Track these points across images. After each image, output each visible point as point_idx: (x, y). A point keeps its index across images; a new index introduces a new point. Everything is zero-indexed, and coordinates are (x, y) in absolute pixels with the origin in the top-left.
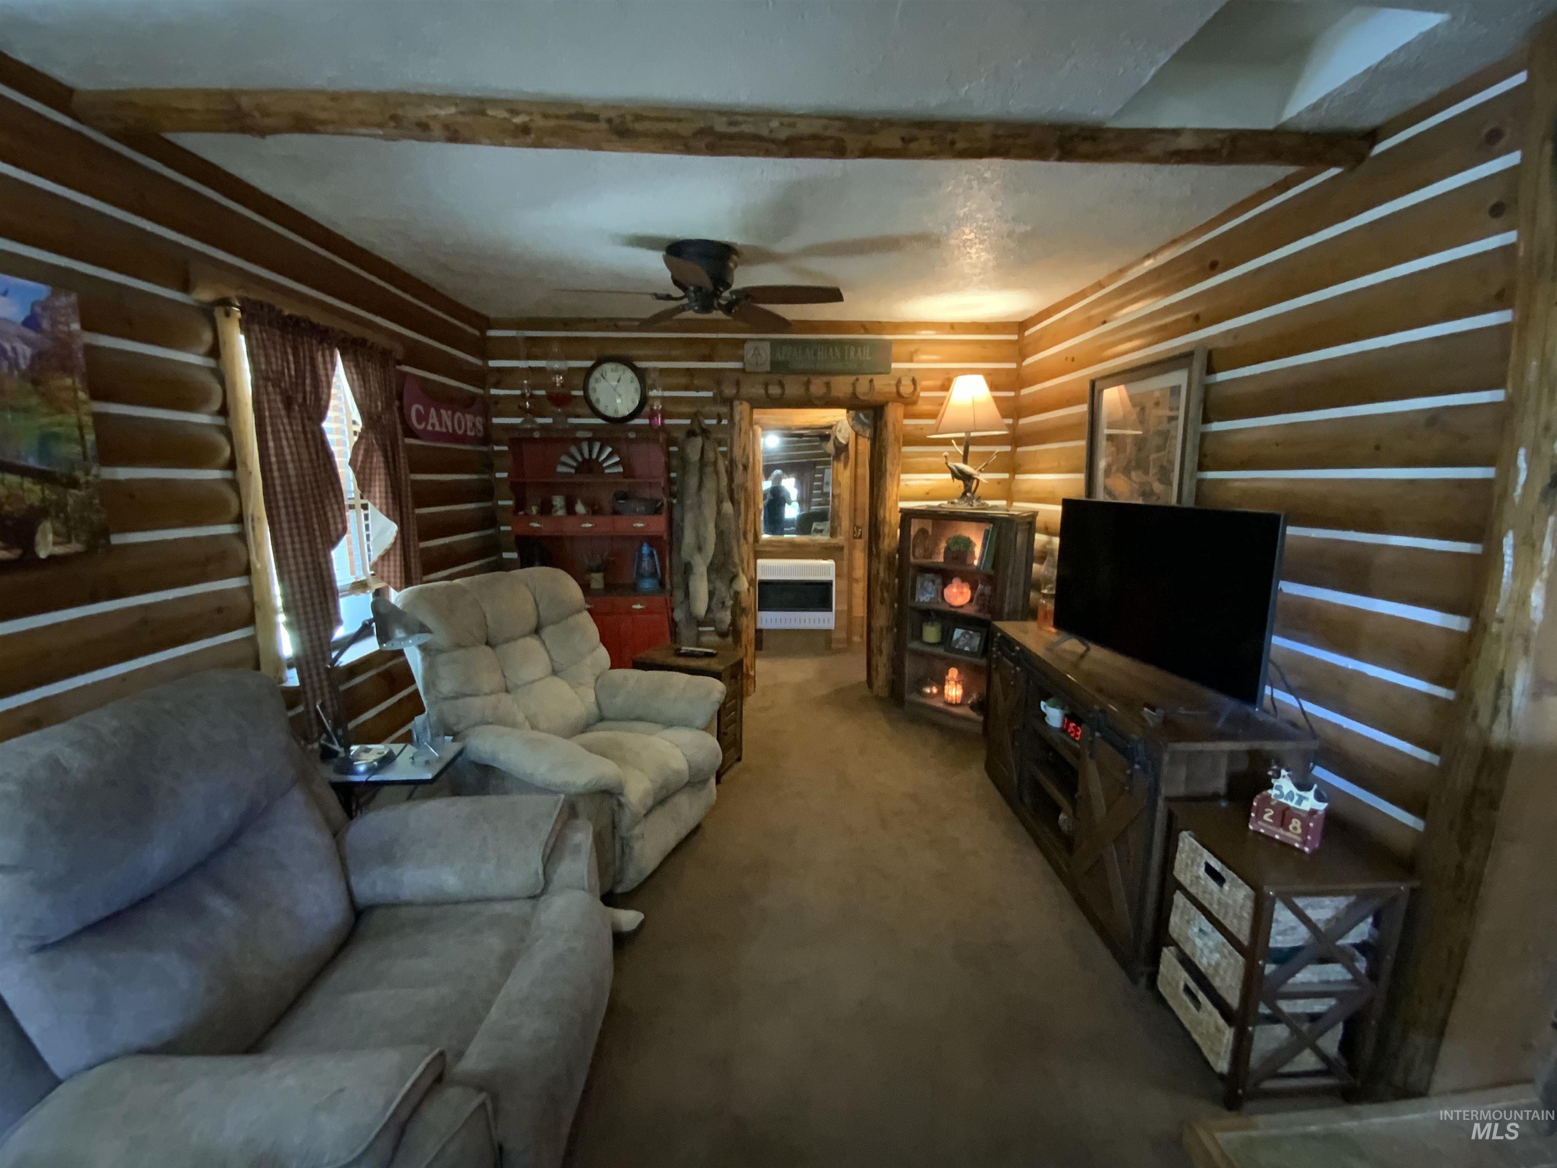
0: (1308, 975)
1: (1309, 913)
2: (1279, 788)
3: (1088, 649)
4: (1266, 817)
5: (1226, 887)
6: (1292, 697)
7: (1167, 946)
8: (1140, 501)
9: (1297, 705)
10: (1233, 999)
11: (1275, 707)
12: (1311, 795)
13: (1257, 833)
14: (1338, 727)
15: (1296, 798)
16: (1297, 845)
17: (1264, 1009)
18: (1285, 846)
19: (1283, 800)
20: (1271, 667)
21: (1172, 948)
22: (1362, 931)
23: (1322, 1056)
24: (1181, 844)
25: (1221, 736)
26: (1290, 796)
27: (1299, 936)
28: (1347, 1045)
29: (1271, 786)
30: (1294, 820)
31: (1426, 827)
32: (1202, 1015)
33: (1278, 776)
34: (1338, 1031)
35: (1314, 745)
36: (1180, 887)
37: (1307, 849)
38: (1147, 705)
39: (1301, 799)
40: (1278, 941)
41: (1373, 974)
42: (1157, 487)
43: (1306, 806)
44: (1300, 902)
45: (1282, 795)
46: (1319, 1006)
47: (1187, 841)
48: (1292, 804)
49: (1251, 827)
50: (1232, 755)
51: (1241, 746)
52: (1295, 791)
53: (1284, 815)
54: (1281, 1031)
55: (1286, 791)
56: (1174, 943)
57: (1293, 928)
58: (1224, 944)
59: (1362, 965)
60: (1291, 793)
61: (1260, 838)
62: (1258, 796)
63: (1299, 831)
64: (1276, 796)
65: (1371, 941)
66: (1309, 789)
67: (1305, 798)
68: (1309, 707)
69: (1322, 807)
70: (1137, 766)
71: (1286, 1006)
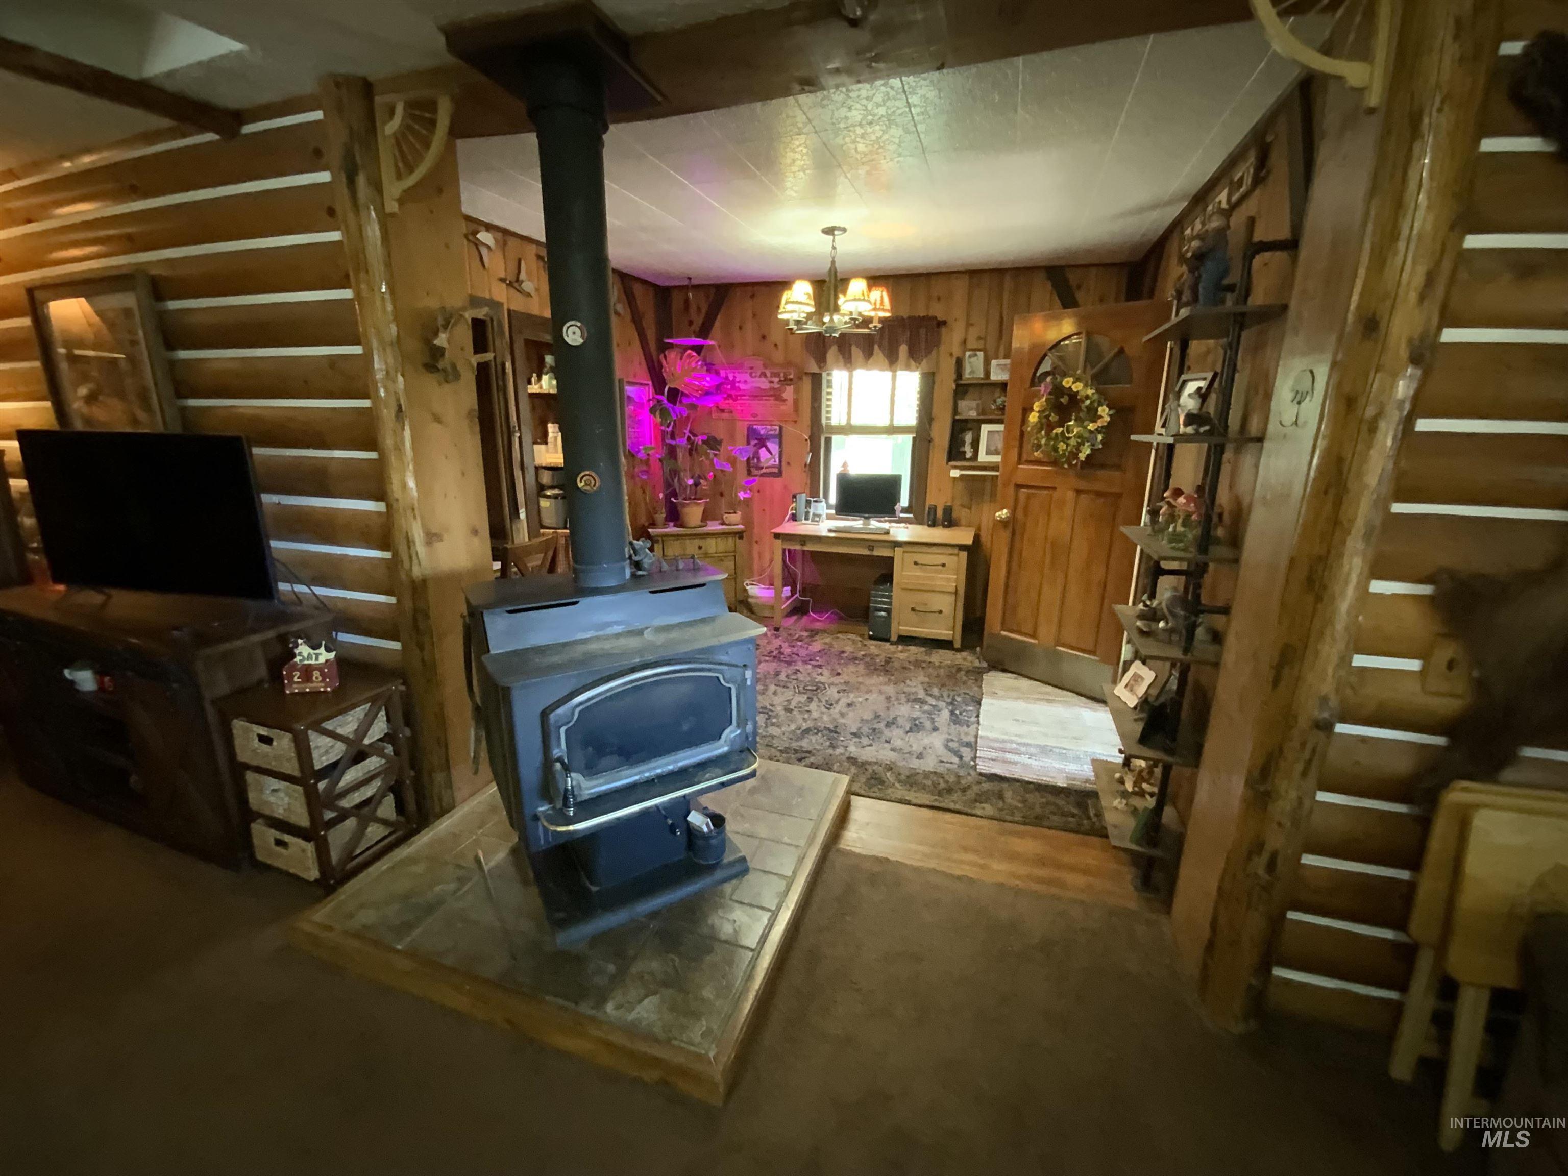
0: (351, 776)
1: (340, 731)
2: (300, 654)
3: (109, 597)
4: (296, 679)
5: (275, 743)
6: (304, 587)
7: (254, 820)
8: (128, 430)
9: (309, 591)
10: (304, 821)
11: (298, 598)
12: (322, 650)
13: (293, 694)
14: (344, 599)
15: (314, 656)
16: (322, 689)
17: (329, 815)
18: (316, 694)
19: (306, 662)
20: (277, 564)
21: (260, 821)
22: (379, 728)
23: (385, 822)
24: (235, 732)
25: (254, 631)
26: (309, 657)
27: (338, 750)
28: (400, 807)
29: (294, 656)
30: (314, 673)
31: (403, 645)
32: (292, 850)
33: (297, 646)
34: (390, 800)
35: (328, 618)
36: (247, 767)
37: (329, 689)
38: (176, 629)
39: (317, 655)
40: (320, 761)
41: (396, 753)
42: (142, 415)
43: (322, 660)
44: (329, 725)
45: (304, 659)
46: (369, 791)
47: (238, 725)
48: (313, 662)
49: (288, 692)
50: (264, 644)
51: (271, 634)
52: (312, 651)
53: (307, 672)
54: (351, 823)
55: (305, 655)
56: (260, 815)
57: (332, 747)
58: (288, 787)
59: (389, 749)
60: (309, 654)
61: (298, 698)
62: (287, 666)
63: (320, 679)
64: (300, 661)
65: (390, 732)
66: (319, 647)
67: (320, 654)
68: (320, 591)
69: (332, 655)
70: (175, 686)
71: (346, 803)
